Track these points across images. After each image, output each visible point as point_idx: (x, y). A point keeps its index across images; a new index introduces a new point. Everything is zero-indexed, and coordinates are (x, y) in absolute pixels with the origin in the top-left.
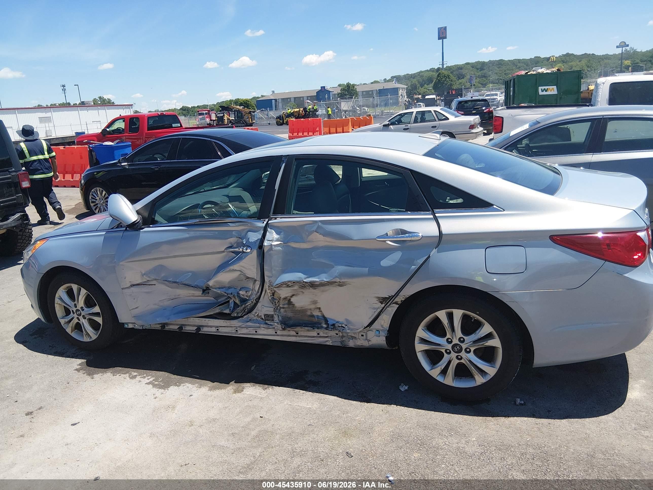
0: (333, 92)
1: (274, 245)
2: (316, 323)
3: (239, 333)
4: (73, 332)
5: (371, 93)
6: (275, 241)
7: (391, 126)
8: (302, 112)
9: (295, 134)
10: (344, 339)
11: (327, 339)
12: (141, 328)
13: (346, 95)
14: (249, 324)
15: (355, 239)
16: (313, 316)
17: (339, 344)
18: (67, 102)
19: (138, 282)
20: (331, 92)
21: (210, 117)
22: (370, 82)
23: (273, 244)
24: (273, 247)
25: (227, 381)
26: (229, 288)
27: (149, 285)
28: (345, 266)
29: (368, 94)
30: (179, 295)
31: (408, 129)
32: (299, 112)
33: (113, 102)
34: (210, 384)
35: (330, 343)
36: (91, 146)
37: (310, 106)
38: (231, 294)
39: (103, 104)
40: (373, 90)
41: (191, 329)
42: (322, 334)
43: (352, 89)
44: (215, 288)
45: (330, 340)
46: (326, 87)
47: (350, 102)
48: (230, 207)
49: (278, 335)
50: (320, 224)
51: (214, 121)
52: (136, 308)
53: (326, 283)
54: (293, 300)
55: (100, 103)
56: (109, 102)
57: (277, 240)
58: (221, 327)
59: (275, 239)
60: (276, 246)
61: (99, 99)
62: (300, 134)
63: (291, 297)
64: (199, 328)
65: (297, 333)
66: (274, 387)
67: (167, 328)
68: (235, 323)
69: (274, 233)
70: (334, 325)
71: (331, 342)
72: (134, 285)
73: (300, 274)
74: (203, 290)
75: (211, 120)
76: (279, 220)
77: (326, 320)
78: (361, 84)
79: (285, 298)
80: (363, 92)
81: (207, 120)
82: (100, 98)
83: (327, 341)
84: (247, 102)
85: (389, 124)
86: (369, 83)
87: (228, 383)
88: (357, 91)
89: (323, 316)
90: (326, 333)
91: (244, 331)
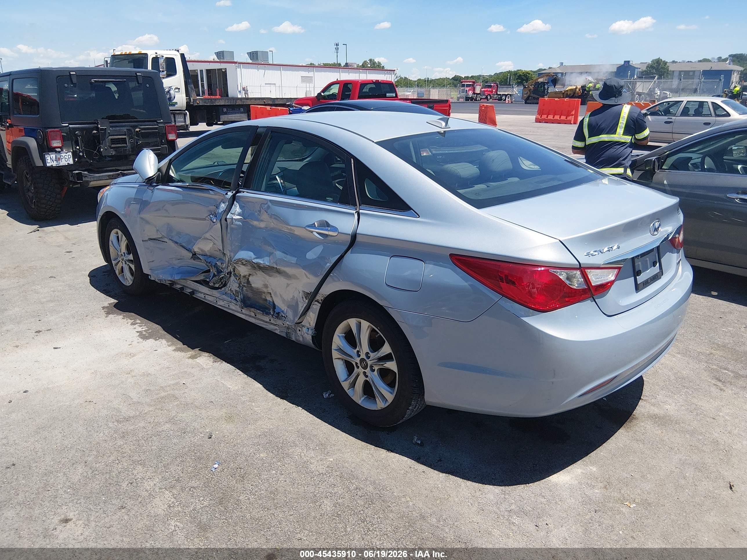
0: (639, 68)
1: (234, 219)
2: (267, 308)
3: (218, 304)
4: (120, 275)
5: (691, 74)
6: (237, 215)
7: (649, 117)
8: (579, 90)
9: (544, 117)
10: (290, 331)
11: (276, 327)
12: (159, 282)
13: (653, 73)
14: (224, 296)
15: (291, 225)
16: (266, 300)
17: (284, 335)
18: (338, 62)
19: (154, 237)
20: (637, 68)
21: (474, 89)
22: (697, 60)
23: (234, 217)
24: (234, 221)
25: (192, 347)
26: (210, 256)
27: (163, 241)
28: (282, 252)
29: (688, 74)
30: (183, 257)
31: (671, 122)
32: (575, 91)
33: (383, 67)
34: (180, 344)
35: (277, 332)
36: (291, 109)
37: (590, 84)
38: (210, 263)
39: (372, 68)
40: (695, 71)
41: (188, 291)
42: (272, 321)
43: (663, 67)
44: (200, 255)
45: (278, 328)
46: (631, 63)
47: (650, 83)
48: (277, 180)
49: (243, 314)
50: (269, 204)
51: (477, 94)
52: (153, 261)
53: (267, 266)
54: (251, 279)
55: (369, 66)
56: (378, 66)
57: (239, 215)
58: (207, 294)
59: (236, 213)
60: (236, 220)
61: (369, 62)
62: (551, 117)
63: (249, 276)
64: (193, 292)
65: (256, 316)
66: (224, 362)
67: (175, 286)
68: (215, 293)
69: (238, 207)
70: (278, 313)
71: (279, 331)
72: (151, 239)
73: (252, 253)
74: (193, 254)
75: (474, 93)
76: (245, 194)
77: (274, 306)
78: (684, 62)
79: (244, 277)
80: (680, 72)
81: (470, 92)
82: (371, 60)
83: (276, 329)
84: (528, 75)
85: (646, 113)
86: (695, 62)
87: (193, 349)
88: (669, 70)
89: (273, 302)
90: (275, 321)
91: (221, 303)
